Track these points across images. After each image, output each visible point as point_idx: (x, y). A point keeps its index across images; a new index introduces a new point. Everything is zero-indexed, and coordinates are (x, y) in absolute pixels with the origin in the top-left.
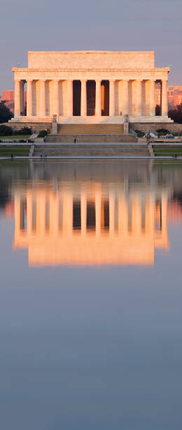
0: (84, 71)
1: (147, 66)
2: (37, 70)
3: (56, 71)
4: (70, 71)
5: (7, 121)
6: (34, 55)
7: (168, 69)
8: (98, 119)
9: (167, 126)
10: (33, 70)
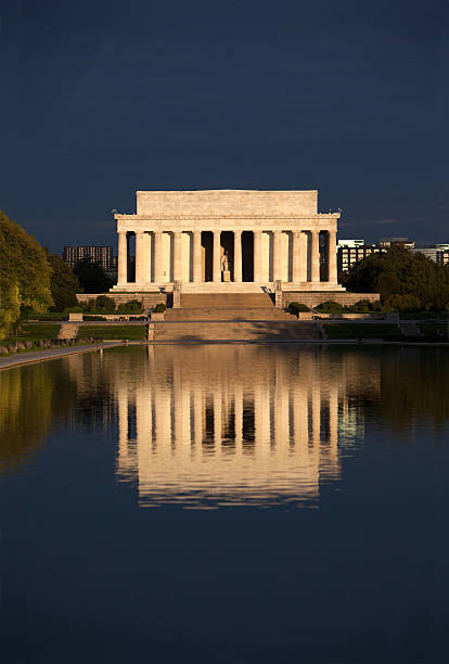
0: (217, 219)
1: (306, 212)
2: (149, 218)
3: (176, 218)
4: (198, 218)
5: (108, 291)
6: (146, 197)
7: (338, 215)
8: (239, 286)
9: (337, 295)
10: (144, 218)
